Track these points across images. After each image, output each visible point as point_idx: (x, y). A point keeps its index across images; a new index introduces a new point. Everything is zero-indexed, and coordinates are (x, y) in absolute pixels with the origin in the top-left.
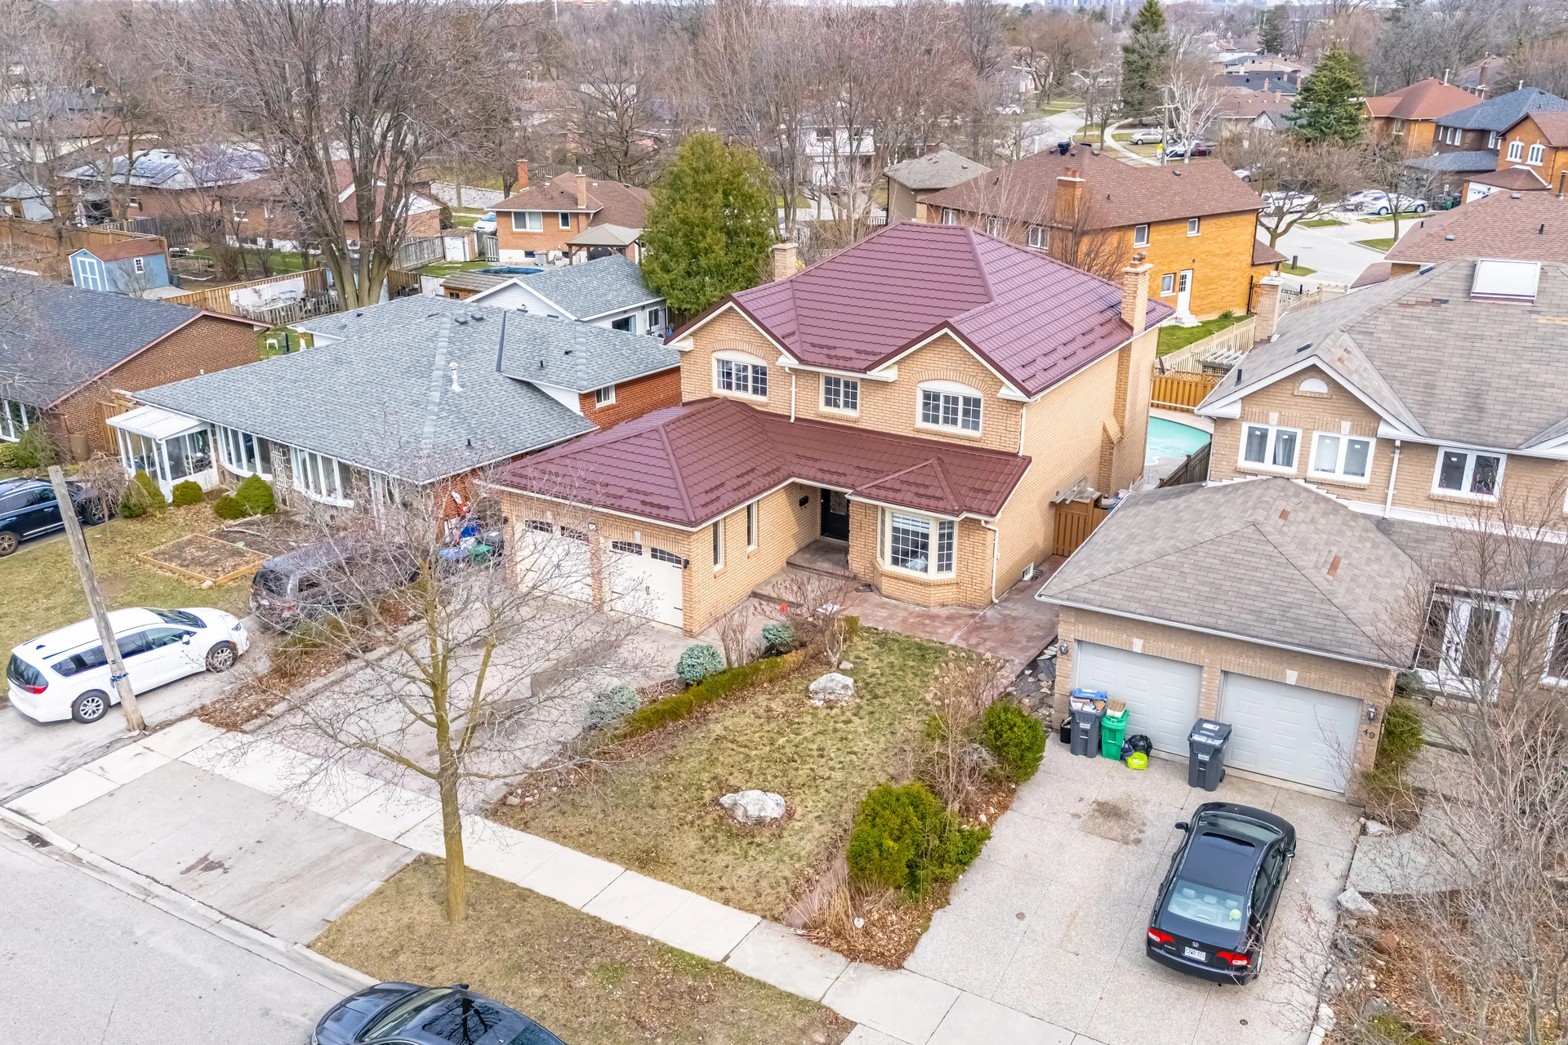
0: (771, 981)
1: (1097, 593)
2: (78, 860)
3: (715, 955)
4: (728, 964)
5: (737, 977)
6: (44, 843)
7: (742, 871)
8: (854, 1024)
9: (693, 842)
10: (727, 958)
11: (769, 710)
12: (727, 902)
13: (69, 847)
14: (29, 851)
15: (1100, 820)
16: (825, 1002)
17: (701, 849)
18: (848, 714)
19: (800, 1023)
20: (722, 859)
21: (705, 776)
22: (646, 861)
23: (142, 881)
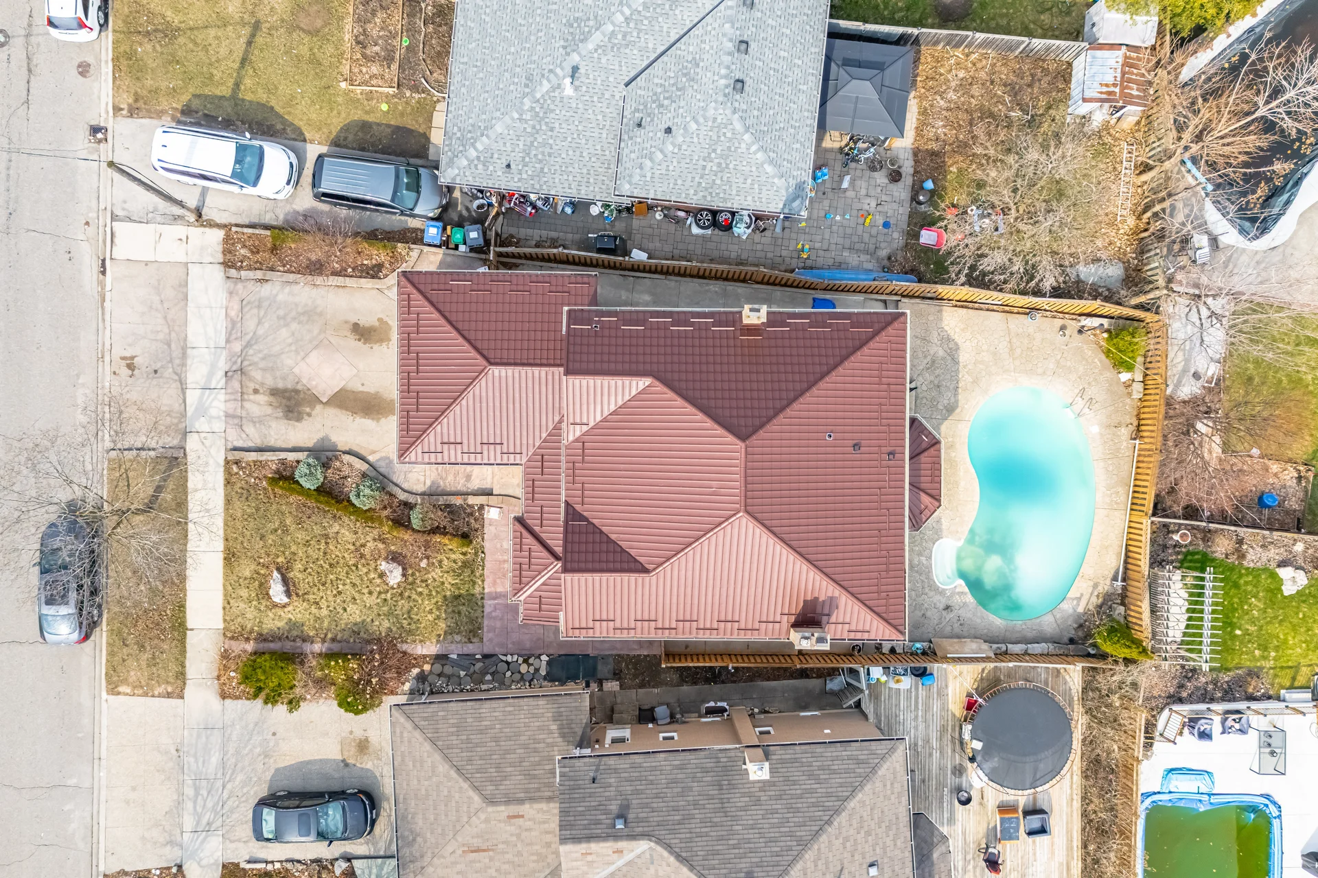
0: (188, 655)
1: (402, 736)
2: (103, 300)
3: (189, 625)
4: (188, 632)
5: (183, 641)
6: (104, 273)
7: (242, 605)
8: (182, 697)
9: (247, 573)
10: (192, 630)
11: (363, 546)
12: (224, 608)
13: (108, 287)
14: (96, 267)
15: (353, 744)
16: (188, 682)
17: (245, 579)
18: (378, 589)
19: (171, 680)
20: (244, 593)
21: (294, 548)
22: (230, 558)
23: (107, 346)
